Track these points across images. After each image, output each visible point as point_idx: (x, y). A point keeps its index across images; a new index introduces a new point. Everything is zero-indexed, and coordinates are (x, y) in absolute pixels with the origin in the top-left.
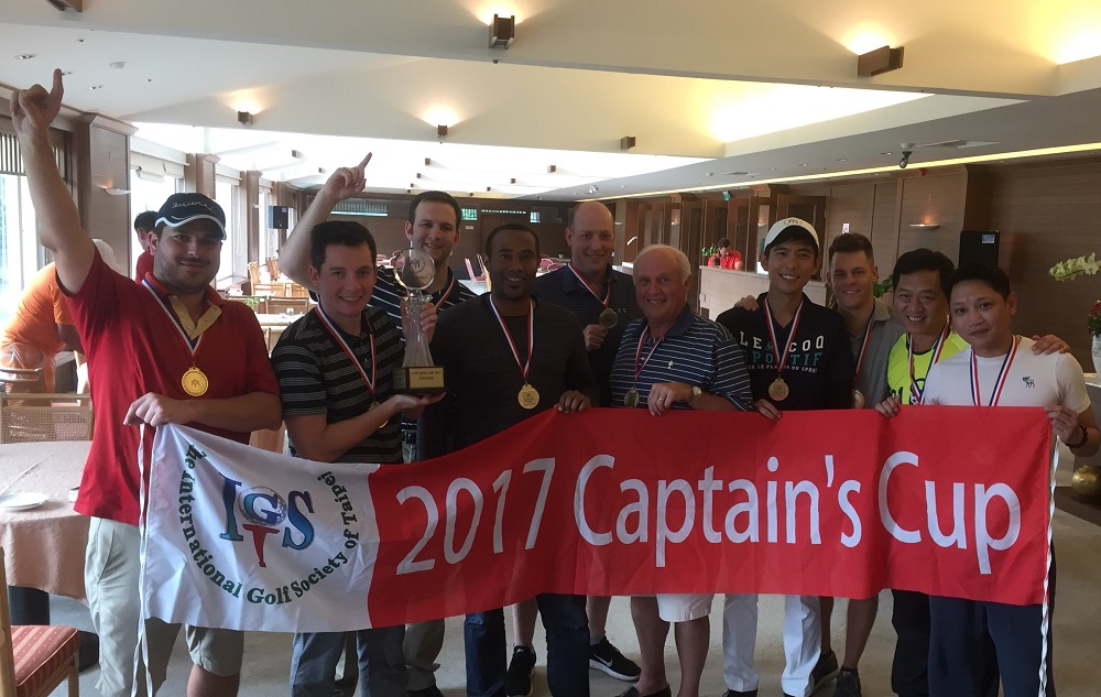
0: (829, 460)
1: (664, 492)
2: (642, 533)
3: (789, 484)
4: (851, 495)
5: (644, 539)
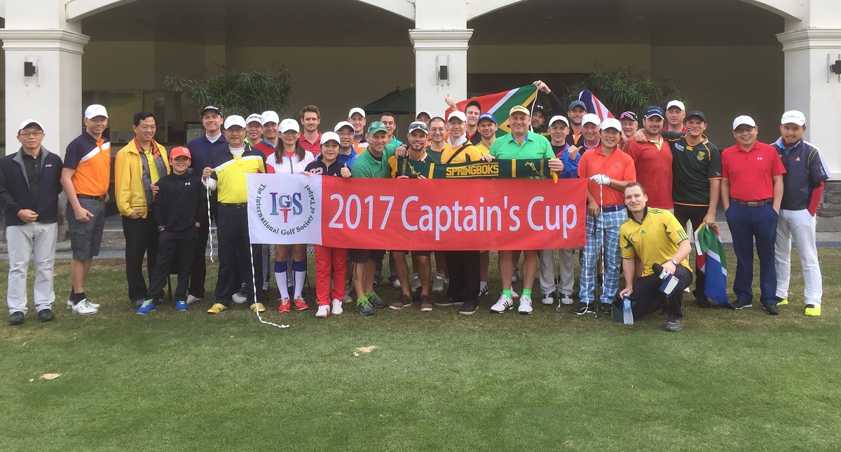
0: (506, 198)
1: (439, 210)
2: (430, 227)
3: (489, 208)
4: (516, 213)
5: (431, 229)
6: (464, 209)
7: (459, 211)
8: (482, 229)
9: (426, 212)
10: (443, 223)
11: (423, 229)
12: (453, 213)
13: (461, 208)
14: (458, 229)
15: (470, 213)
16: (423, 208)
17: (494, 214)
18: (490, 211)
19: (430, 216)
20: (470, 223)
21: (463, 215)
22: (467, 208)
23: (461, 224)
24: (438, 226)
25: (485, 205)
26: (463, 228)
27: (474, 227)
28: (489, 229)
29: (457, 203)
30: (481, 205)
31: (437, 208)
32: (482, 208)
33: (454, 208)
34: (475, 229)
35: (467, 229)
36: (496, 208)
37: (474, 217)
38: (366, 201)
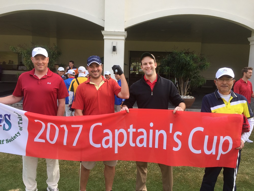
1: (117, 132)
3: (157, 131)
5: (111, 147)
6: (137, 130)
7: (133, 132)
8: (151, 146)
9: (107, 134)
10: (121, 141)
11: (105, 146)
12: (128, 134)
13: (135, 130)
14: (132, 145)
15: (142, 133)
16: (105, 131)
17: (161, 136)
18: (158, 133)
19: (110, 138)
20: (141, 141)
21: (136, 135)
22: (139, 130)
23: (134, 141)
24: (117, 144)
25: (154, 129)
26: (136, 145)
27: (145, 144)
28: (156, 146)
29: (131, 126)
30: (151, 128)
31: (116, 130)
32: (151, 131)
33: (129, 130)
34: (145, 146)
35: (139, 145)
37: (145, 137)
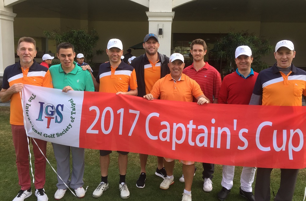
0: (235, 121)
1: (175, 127)
2: (168, 139)
3: (219, 128)
6: (197, 127)
7: (193, 129)
8: (212, 146)
9: (165, 127)
10: (179, 137)
11: (162, 139)
12: (187, 130)
16: (163, 123)
18: (220, 131)
19: (168, 130)
20: (202, 140)
21: (196, 132)
22: (200, 127)
23: (194, 140)
24: (175, 140)
25: (216, 126)
27: (205, 144)
28: (219, 146)
29: (191, 122)
31: (175, 124)
32: (213, 129)
33: (188, 126)
34: (206, 146)
35: (199, 145)
36: (226, 129)
37: (206, 135)
38: (118, 112)
